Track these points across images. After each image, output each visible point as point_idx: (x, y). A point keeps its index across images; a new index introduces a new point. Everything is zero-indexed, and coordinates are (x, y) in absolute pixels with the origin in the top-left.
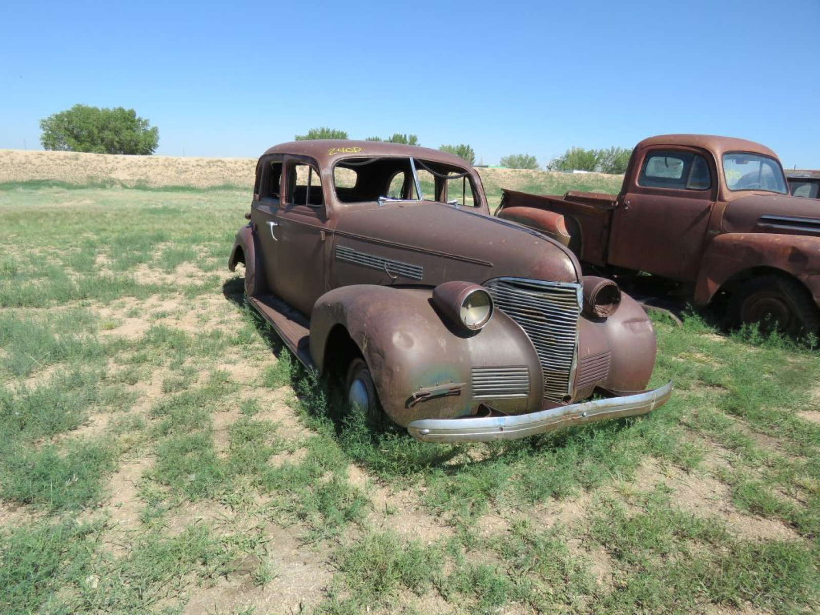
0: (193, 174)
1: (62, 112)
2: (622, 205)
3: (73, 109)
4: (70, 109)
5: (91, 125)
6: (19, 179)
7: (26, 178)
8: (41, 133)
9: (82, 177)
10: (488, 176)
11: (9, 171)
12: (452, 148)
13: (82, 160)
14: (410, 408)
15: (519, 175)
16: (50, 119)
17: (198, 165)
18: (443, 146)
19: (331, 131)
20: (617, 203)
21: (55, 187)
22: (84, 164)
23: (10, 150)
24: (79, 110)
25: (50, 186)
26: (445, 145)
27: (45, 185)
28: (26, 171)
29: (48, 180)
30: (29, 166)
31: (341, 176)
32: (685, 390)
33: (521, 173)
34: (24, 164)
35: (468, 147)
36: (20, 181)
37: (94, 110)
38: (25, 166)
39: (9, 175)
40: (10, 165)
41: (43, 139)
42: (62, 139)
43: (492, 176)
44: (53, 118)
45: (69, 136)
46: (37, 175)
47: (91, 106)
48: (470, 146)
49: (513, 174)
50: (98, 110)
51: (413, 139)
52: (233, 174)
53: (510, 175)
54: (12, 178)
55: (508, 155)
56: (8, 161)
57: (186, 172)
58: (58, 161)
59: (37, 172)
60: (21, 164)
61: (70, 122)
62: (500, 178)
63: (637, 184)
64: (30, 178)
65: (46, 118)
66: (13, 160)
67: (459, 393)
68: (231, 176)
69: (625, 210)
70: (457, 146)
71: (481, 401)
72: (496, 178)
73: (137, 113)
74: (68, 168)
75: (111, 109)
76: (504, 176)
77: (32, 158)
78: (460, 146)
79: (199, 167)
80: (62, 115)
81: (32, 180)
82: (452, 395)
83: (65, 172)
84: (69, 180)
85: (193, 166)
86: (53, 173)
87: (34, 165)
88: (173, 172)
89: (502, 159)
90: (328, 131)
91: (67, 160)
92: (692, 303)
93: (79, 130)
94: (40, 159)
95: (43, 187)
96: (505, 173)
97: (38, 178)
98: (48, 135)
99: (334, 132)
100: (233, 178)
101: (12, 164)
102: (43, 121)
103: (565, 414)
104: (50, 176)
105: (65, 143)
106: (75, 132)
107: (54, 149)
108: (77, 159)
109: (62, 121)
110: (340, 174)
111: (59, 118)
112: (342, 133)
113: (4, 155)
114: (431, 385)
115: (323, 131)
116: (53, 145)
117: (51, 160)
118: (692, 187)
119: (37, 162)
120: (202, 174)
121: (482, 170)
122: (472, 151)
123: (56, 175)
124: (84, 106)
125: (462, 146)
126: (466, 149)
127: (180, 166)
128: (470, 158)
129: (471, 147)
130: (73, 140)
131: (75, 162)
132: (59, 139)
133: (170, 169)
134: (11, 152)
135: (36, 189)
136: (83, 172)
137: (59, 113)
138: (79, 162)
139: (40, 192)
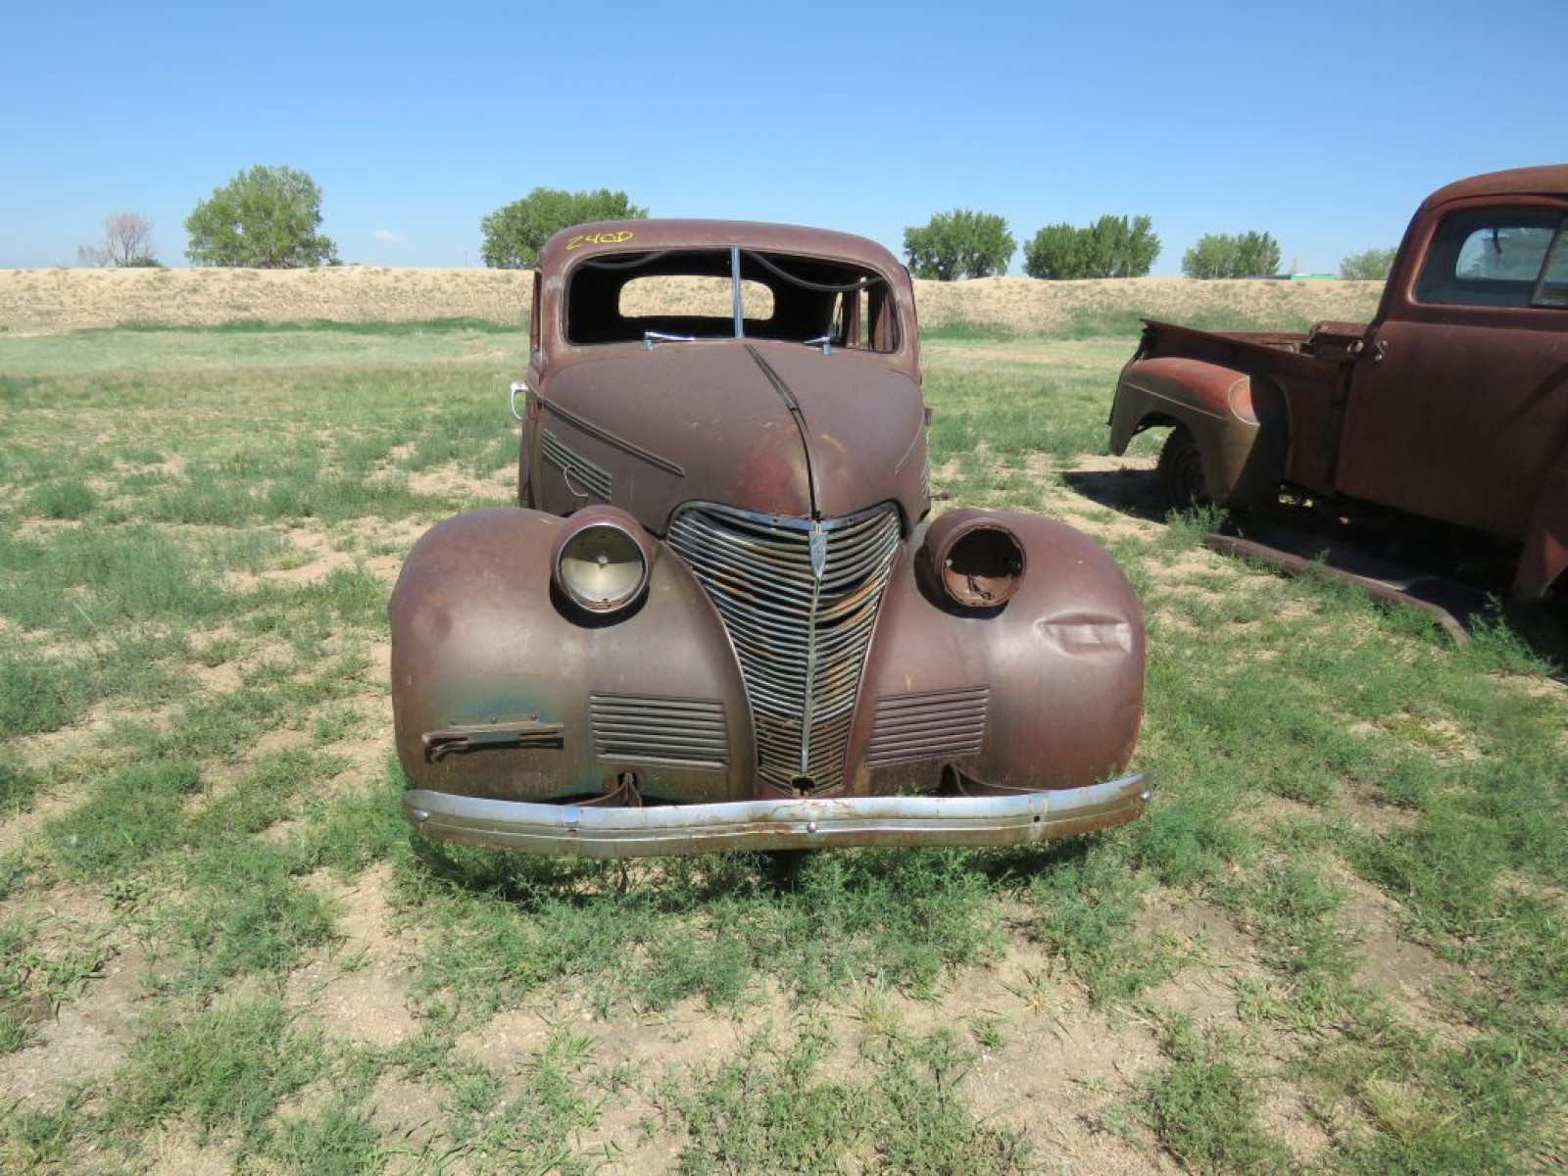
0: (690, 304)
1: (515, 203)
2: (1370, 351)
3: (532, 196)
4: (526, 197)
5: (556, 223)
6: (421, 317)
7: (430, 314)
8: (482, 239)
9: (512, 313)
10: (1285, 297)
11: (409, 305)
12: (1229, 239)
13: (516, 282)
14: (436, 763)
15: (1363, 294)
16: (497, 216)
17: (700, 287)
18: (1207, 236)
19: (974, 215)
20: (1361, 345)
21: (470, 330)
22: (518, 290)
23: (413, 269)
24: (540, 196)
25: (464, 328)
26: (1213, 234)
27: (455, 326)
28: (432, 303)
29: (462, 319)
30: (438, 295)
31: (963, 302)
32: (1311, 805)
33: (1369, 290)
34: (431, 291)
35: (1266, 237)
36: (423, 320)
37: (563, 197)
38: (431, 295)
39: (407, 310)
40: (411, 294)
41: (485, 249)
42: (512, 248)
43: (1295, 298)
44: (501, 213)
45: (522, 243)
46: (447, 309)
47: (558, 190)
48: (1270, 234)
49: (1348, 293)
50: (568, 197)
51: (1142, 225)
52: (761, 303)
53: (1339, 294)
54: (411, 315)
55: (1361, 252)
56: (409, 288)
57: (680, 300)
58: (481, 286)
59: (449, 305)
60: (427, 293)
61: (524, 220)
62: (1315, 302)
63: (1410, 297)
64: (438, 315)
65: (490, 214)
66: (415, 285)
67: (559, 743)
68: (757, 306)
69: (1376, 363)
70: (1241, 236)
71: (618, 767)
72: (1304, 301)
73: (629, 199)
74: (494, 297)
75: (589, 194)
76: (1324, 296)
77: (442, 281)
78: (1246, 234)
79: (702, 292)
80: (514, 207)
81: (439, 319)
82: (538, 747)
83: (488, 303)
84: (493, 318)
85: (693, 290)
86: (471, 306)
87: (444, 293)
88: (658, 301)
89: (1347, 260)
90: (969, 216)
91: (494, 284)
92: (1506, 598)
93: (537, 232)
94: (454, 283)
95: (453, 330)
96: (1328, 290)
97: (449, 315)
98: (492, 243)
99: (979, 216)
100: (758, 309)
101: (414, 292)
102: (487, 219)
103: (752, 820)
104: (466, 312)
105: (516, 255)
106: (532, 236)
107: (501, 266)
108: (509, 281)
109: (514, 217)
110: (962, 299)
111: (510, 213)
112: (997, 218)
113: (403, 277)
114: (479, 718)
115: (958, 216)
116: (499, 259)
117: (470, 284)
118: (1546, 302)
119: (449, 288)
120: (706, 304)
121: (1273, 285)
122: (1274, 243)
123: (474, 311)
124: (546, 190)
125: (1252, 234)
126: (1261, 239)
127: (670, 290)
128: (1269, 260)
129: (1273, 237)
130: (528, 250)
131: (506, 286)
132: (507, 249)
133: (654, 295)
134: (415, 273)
135: (443, 333)
136: (516, 303)
137: (509, 205)
138: (512, 286)
139: (447, 338)
